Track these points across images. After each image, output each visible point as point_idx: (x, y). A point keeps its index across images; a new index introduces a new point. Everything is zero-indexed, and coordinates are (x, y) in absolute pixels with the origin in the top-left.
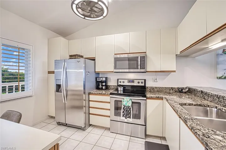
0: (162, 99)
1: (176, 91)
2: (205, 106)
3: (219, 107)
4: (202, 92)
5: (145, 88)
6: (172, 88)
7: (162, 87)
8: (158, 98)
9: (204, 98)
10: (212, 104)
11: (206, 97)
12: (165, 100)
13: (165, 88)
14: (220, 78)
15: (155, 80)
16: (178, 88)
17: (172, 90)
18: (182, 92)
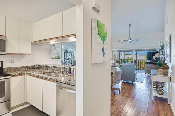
0: (24, 74)
1: (29, 69)
2: (49, 73)
3: (54, 71)
4: (46, 66)
5: (2, 70)
6: (27, 67)
7: (19, 67)
8: (21, 74)
9: (48, 70)
10: (52, 71)
11: (48, 69)
12: (26, 75)
13: (21, 67)
14: (52, 58)
15: (12, 62)
16: (32, 66)
17: (27, 68)
18: (35, 69)
